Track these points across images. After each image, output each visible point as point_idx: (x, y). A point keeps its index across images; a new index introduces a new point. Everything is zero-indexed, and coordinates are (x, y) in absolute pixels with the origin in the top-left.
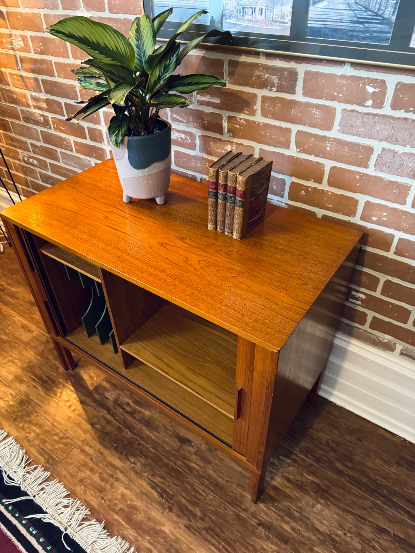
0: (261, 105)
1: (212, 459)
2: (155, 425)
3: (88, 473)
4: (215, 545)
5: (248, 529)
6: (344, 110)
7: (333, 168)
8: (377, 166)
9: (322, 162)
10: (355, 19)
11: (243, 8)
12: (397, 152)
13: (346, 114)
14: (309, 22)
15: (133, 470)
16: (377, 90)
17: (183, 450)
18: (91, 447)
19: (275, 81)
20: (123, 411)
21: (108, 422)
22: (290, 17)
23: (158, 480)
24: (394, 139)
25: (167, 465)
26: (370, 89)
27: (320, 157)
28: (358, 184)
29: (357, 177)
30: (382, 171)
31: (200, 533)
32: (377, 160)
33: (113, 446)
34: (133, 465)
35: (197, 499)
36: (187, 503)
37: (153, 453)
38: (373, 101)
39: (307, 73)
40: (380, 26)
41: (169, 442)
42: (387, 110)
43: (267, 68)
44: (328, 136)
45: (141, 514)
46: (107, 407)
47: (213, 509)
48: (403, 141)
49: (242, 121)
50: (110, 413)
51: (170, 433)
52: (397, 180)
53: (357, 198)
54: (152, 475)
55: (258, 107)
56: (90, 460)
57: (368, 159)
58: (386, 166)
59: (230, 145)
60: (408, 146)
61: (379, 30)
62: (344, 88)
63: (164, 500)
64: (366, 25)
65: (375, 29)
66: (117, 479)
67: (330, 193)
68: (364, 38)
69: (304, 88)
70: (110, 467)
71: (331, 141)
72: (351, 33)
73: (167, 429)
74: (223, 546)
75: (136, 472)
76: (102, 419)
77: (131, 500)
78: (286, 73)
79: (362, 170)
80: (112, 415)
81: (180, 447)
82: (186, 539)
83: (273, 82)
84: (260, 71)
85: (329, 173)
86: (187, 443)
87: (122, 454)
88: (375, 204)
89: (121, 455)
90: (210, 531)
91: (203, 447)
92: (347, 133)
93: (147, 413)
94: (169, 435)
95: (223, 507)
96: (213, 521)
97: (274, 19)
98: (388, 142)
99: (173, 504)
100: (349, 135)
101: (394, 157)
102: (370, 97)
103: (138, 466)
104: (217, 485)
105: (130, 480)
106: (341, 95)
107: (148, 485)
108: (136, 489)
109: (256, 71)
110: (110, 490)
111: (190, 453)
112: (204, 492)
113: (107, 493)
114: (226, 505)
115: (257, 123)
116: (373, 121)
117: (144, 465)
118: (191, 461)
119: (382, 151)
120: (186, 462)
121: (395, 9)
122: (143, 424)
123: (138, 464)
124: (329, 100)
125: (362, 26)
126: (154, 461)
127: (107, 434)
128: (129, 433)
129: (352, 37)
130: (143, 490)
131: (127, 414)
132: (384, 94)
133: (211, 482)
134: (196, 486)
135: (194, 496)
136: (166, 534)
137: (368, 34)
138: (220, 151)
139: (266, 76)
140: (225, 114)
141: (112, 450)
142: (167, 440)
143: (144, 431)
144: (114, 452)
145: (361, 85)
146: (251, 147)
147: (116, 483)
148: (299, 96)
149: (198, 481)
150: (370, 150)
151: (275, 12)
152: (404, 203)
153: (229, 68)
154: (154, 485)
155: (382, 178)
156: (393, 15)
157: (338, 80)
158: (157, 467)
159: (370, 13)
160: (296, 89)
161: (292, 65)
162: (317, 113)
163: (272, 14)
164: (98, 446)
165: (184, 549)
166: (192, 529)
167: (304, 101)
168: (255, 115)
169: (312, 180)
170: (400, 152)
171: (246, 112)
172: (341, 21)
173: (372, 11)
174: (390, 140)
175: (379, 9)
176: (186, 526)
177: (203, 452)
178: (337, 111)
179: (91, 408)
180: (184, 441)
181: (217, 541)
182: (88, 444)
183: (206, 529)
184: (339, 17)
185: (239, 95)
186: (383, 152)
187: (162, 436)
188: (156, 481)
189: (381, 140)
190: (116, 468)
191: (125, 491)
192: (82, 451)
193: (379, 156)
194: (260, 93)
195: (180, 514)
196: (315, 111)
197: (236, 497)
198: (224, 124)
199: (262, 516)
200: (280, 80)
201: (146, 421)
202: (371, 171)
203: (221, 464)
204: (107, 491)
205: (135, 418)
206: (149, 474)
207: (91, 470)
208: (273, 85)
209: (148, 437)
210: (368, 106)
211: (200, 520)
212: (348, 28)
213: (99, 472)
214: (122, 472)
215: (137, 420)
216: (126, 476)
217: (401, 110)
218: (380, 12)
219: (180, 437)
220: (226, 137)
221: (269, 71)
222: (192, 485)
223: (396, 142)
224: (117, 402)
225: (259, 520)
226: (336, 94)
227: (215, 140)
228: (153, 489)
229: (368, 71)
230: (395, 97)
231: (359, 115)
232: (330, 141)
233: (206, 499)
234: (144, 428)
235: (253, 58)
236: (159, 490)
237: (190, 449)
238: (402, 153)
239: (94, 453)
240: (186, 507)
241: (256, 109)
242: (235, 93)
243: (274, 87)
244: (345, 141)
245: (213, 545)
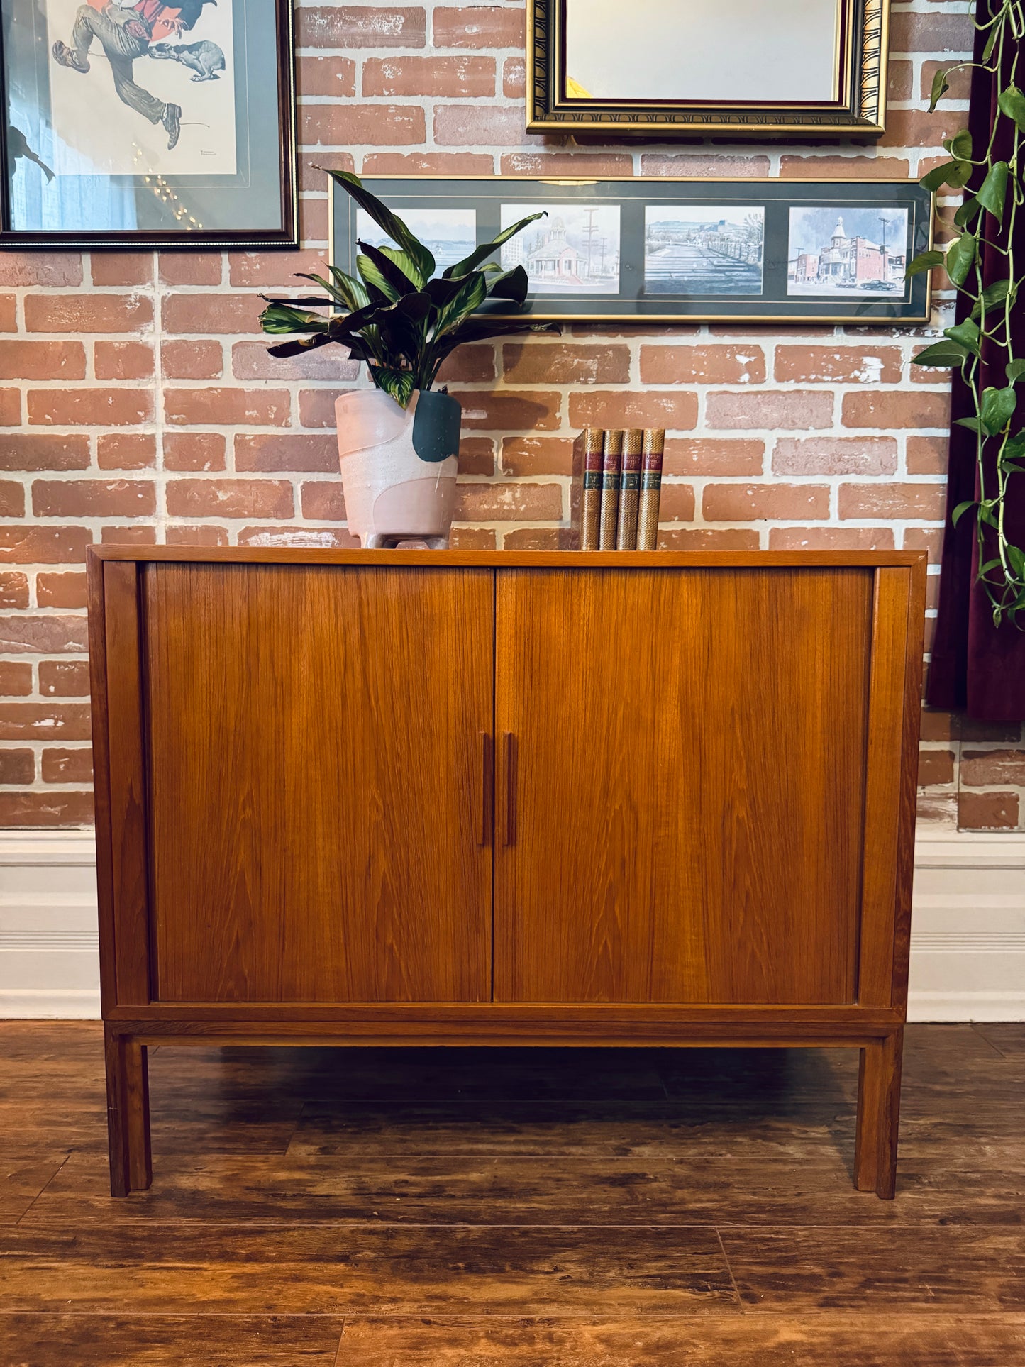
0: (570, 410)
1: (723, 1179)
2: (522, 1187)
3: (449, 1352)
4: (918, 1297)
5: (934, 1239)
6: (710, 393)
7: (708, 489)
8: (775, 467)
9: (688, 483)
10: (713, 268)
11: (538, 261)
12: (799, 440)
13: (715, 398)
14: (646, 275)
15: (571, 1282)
16: (752, 359)
17: (643, 1194)
18: (394, 1300)
19: (592, 368)
20: (404, 1198)
21: (389, 1234)
22: (617, 269)
23: (653, 1268)
24: (790, 422)
25: (642, 1234)
26: (742, 359)
27: (684, 475)
28: (753, 505)
29: (750, 493)
30: (784, 474)
31: (865, 1299)
32: (773, 458)
33: (458, 1268)
34: (559, 1275)
35: (780, 1250)
36: (771, 1270)
37: (579, 1231)
38: (750, 374)
39: (643, 348)
40: (745, 274)
41: (593, 1196)
42: (771, 384)
43: (576, 350)
44: (693, 438)
45: (696, 1346)
46: (344, 1211)
47: (835, 1248)
48: (804, 422)
49: (535, 443)
50: (369, 1216)
51: (575, 1183)
52: (809, 483)
53: (755, 529)
54: (630, 1266)
55: (563, 413)
56: (423, 1325)
57: (760, 460)
58: (788, 464)
59: (510, 490)
60: (811, 428)
61: (744, 278)
62: (705, 363)
63: (717, 1293)
64: (728, 273)
65: (740, 278)
66: (551, 1321)
67: (710, 533)
68: (730, 289)
69: (641, 371)
70: (502, 1309)
71: (699, 444)
72: (709, 285)
73: (559, 1180)
74: (934, 1290)
75: (582, 1283)
76: (359, 1238)
77: (638, 1336)
78: (610, 352)
79: (754, 480)
80: (383, 1217)
81: (631, 1193)
82: (852, 1324)
83: (589, 368)
84: (565, 355)
85: (704, 499)
86: (636, 1181)
87: (501, 1270)
88: (785, 529)
89: (503, 1275)
90: (878, 1284)
91: (678, 1170)
92: (721, 428)
93: (474, 1176)
94: (577, 1187)
95: (845, 1234)
96: (862, 1267)
97: (591, 273)
98: (783, 428)
99: (745, 1287)
100: (725, 429)
101: (796, 448)
102: (744, 369)
103: (574, 1270)
104: (790, 1210)
105: (588, 1304)
106: (702, 374)
107: (644, 1286)
108: (623, 1311)
109: (557, 356)
110: (559, 1351)
111: (663, 1191)
112: (778, 1233)
113: (559, 1359)
114: (844, 1229)
115: (563, 440)
116: (755, 402)
117: (587, 1261)
118: (683, 1202)
119: (777, 443)
120: (676, 1208)
121: (760, 254)
122: (489, 1197)
123: (568, 1265)
124: (686, 382)
125: (722, 275)
126: (598, 1242)
127: (412, 1256)
128: (472, 1227)
129: (711, 289)
130: (645, 1303)
131: (422, 1199)
132: (763, 362)
133: (769, 1211)
134: (751, 1233)
135: (770, 1250)
136: (801, 1343)
137: (732, 285)
138: (486, 507)
139: (576, 361)
140: (497, 437)
141: (466, 1276)
142: (584, 1196)
143: (506, 1207)
144: (473, 1278)
145: (728, 356)
146: (555, 485)
147: (558, 1331)
148: (636, 384)
149: (743, 1224)
150: (759, 446)
151: (592, 265)
152: (826, 517)
153: (504, 357)
154: (658, 1280)
155: (787, 484)
156: (759, 260)
157: (694, 353)
158: (621, 1249)
159: (730, 260)
160: (630, 375)
161: (619, 340)
162: (669, 405)
163: (587, 267)
164: (416, 1289)
165: (875, 1343)
166: (841, 1303)
167: (645, 391)
168: (559, 428)
169: (676, 518)
170: (802, 440)
171: (541, 425)
172: (693, 271)
173: (732, 258)
174: (786, 426)
175: (740, 255)
176: (821, 1305)
177: (689, 1177)
178: (699, 397)
179: (301, 1232)
180: (624, 1181)
181: (912, 1291)
182: (377, 1300)
183: (868, 1283)
184: (689, 267)
185: (525, 398)
186: (780, 444)
187: (564, 1196)
188: (655, 1272)
189: (773, 428)
190: (520, 1303)
191: (600, 1329)
192: (373, 1321)
193: (776, 452)
194: (565, 390)
195: (781, 1293)
196: (665, 403)
197: (845, 1208)
198: (495, 455)
199: (929, 1210)
200: (599, 364)
201: (491, 1190)
202: (768, 478)
203: (748, 1178)
204: (553, 1358)
205: (453, 1197)
206: (621, 1269)
207: (454, 1342)
208: (588, 374)
209: (532, 1212)
210: (744, 383)
211: (834, 1279)
212: (705, 279)
213: (482, 1334)
214: (543, 1301)
215: (463, 1197)
216: (567, 1302)
217: (790, 380)
218: (742, 259)
219: (608, 1178)
220: (500, 477)
221: (580, 353)
222: (740, 1237)
223: (793, 426)
224: (366, 1192)
225: (934, 1216)
226: (694, 373)
227: (475, 488)
228: (666, 1288)
229: (735, 336)
230: (778, 364)
231: (734, 398)
232: (696, 445)
233: (799, 1242)
234: (500, 1203)
235: (549, 337)
236: (679, 1282)
237: (655, 1185)
238: (806, 440)
239: (420, 1307)
240: (776, 1276)
241: (560, 418)
242: (519, 396)
243: (592, 376)
244: (720, 441)
245: (914, 1300)
